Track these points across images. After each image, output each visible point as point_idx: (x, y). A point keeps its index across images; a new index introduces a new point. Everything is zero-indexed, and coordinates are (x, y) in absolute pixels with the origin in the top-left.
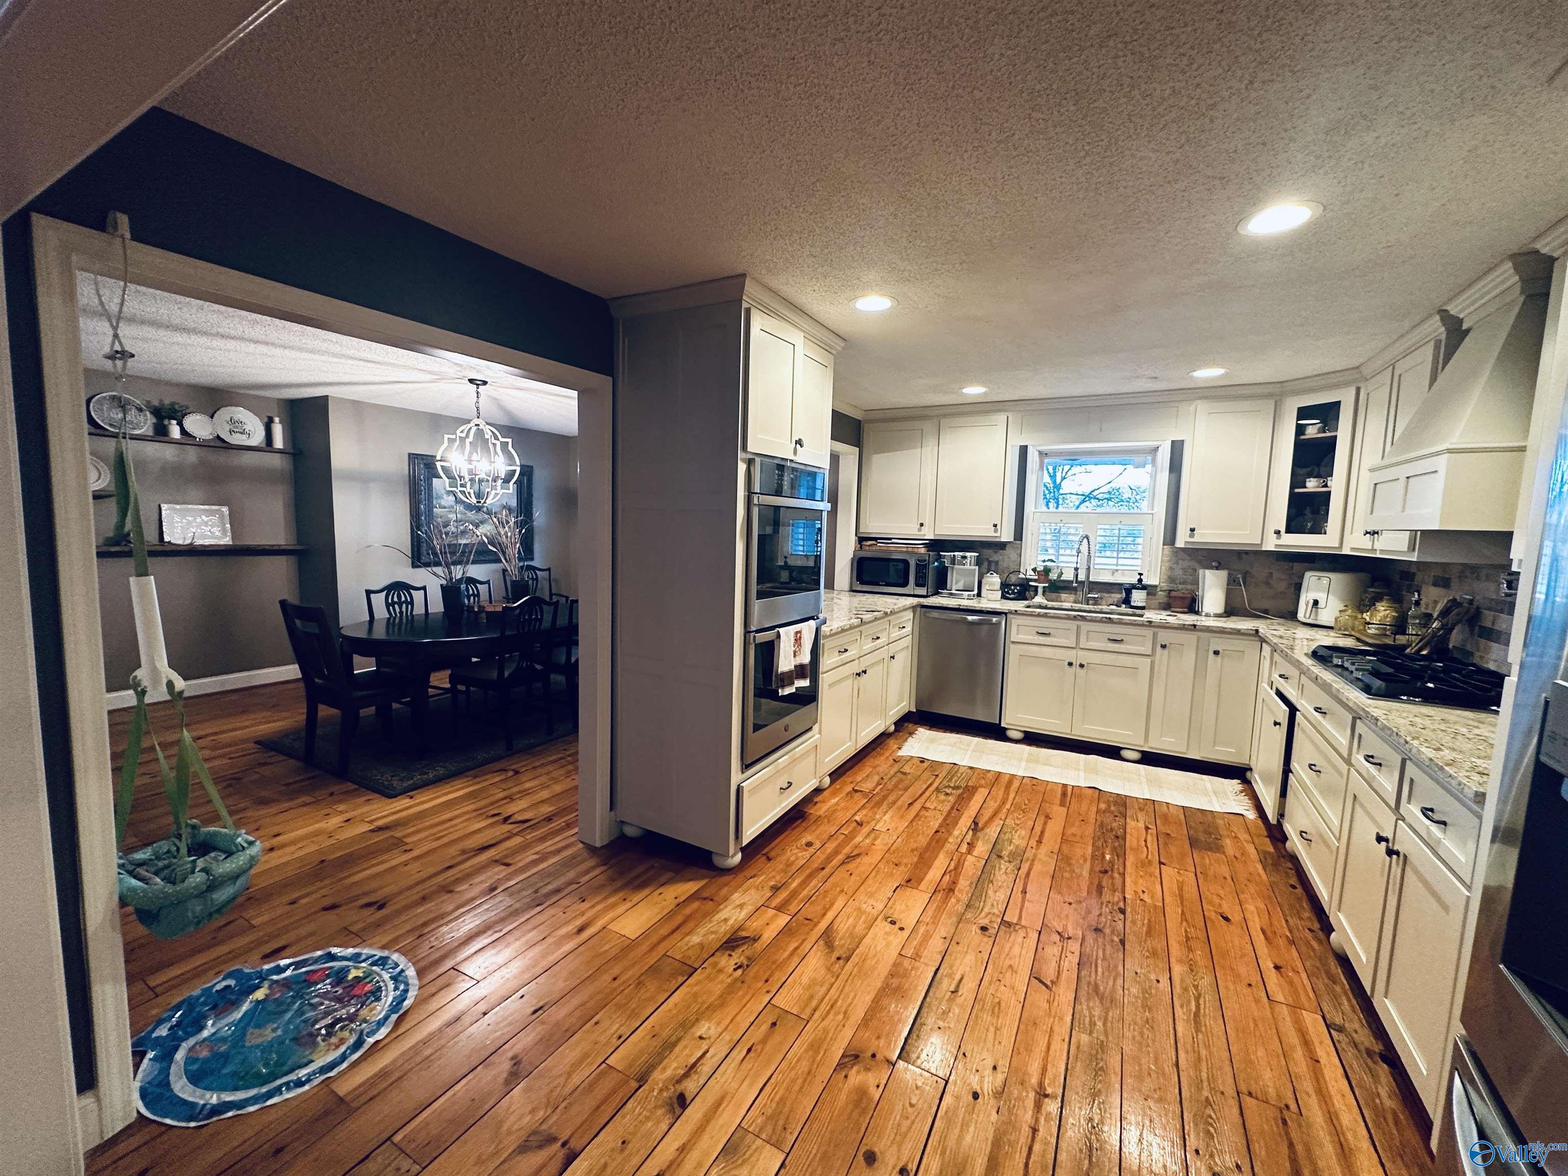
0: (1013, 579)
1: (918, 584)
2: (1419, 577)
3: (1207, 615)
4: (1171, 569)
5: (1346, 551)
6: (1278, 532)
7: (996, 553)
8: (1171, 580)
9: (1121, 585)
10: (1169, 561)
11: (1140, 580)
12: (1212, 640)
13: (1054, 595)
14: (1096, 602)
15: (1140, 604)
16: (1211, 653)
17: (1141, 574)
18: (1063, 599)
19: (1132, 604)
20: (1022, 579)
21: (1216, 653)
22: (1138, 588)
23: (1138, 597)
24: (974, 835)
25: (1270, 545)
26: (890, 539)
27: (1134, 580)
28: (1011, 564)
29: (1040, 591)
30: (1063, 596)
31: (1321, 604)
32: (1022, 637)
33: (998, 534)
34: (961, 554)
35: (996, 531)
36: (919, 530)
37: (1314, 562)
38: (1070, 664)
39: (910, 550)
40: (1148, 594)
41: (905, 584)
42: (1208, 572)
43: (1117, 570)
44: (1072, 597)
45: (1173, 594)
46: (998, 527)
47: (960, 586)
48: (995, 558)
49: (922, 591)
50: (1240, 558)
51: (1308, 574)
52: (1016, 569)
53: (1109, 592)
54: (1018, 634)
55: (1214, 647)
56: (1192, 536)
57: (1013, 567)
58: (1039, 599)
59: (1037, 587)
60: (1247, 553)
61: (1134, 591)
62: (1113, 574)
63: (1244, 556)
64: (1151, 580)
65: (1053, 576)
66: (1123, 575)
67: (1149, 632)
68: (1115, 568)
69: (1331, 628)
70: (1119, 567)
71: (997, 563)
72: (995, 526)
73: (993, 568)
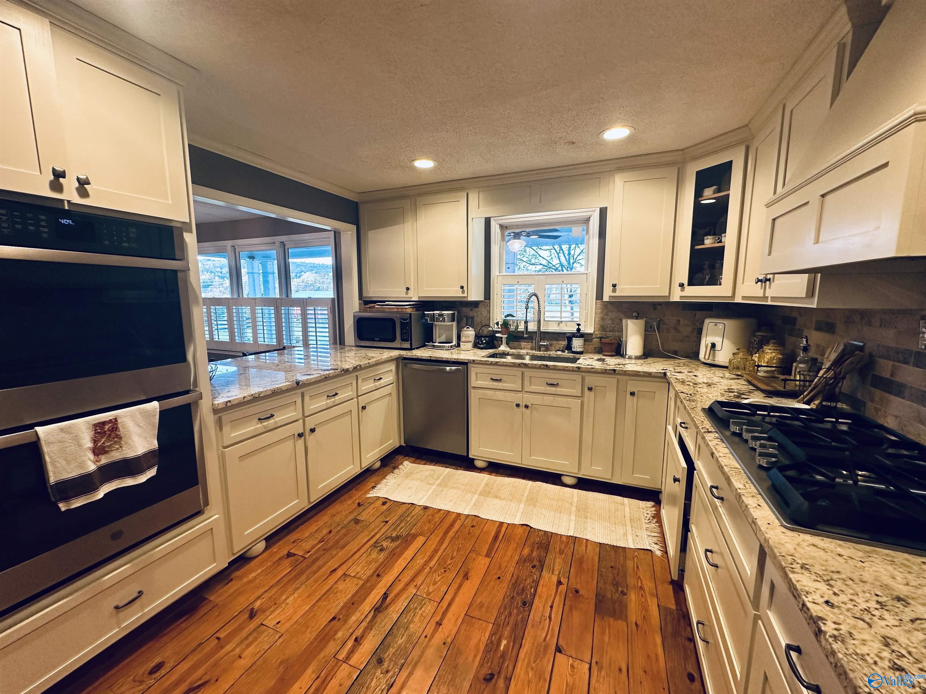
0: (485, 331)
1: (403, 340)
2: (800, 321)
3: (630, 358)
4: (603, 319)
5: (738, 300)
6: (682, 285)
7: (471, 310)
8: (603, 328)
9: (565, 333)
10: (601, 312)
11: (579, 330)
12: (629, 382)
13: (516, 344)
14: (547, 349)
15: (578, 350)
16: (628, 394)
17: (579, 325)
18: (523, 346)
19: (573, 350)
20: (491, 331)
21: (632, 394)
22: (577, 337)
23: (577, 344)
24: (374, 617)
25: (676, 297)
26: (384, 302)
27: (574, 329)
28: (483, 319)
29: (504, 341)
30: (523, 344)
31: (718, 347)
32: (480, 383)
33: (465, 295)
34: (438, 312)
35: (463, 292)
36: (407, 293)
37: (712, 310)
38: (518, 405)
39: (400, 310)
40: (585, 341)
41: (393, 340)
42: (629, 321)
43: (561, 322)
44: (529, 345)
45: (604, 340)
46: (465, 289)
47: (443, 339)
48: (471, 314)
49: (407, 345)
50: (655, 309)
51: (707, 321)
52: (487, 322)
53: (557, 340)
54: (477, 380)
55: (630, 389)
56: (614, 291)
57: (485, 322)
58: (503, 348)
59: (502, 338)
60: (660, 304)
61: (574, 339)
62: (559, 324)
63: (659, 307)
64: (589, 328)
65: (512, 328)
66: (567, 326)
67: (577, 377)
68: (559, 319)
69: (726, 367)
70: (562, 320)
71: (473, 318)
72: (462, 287)
73: (470, 323)
